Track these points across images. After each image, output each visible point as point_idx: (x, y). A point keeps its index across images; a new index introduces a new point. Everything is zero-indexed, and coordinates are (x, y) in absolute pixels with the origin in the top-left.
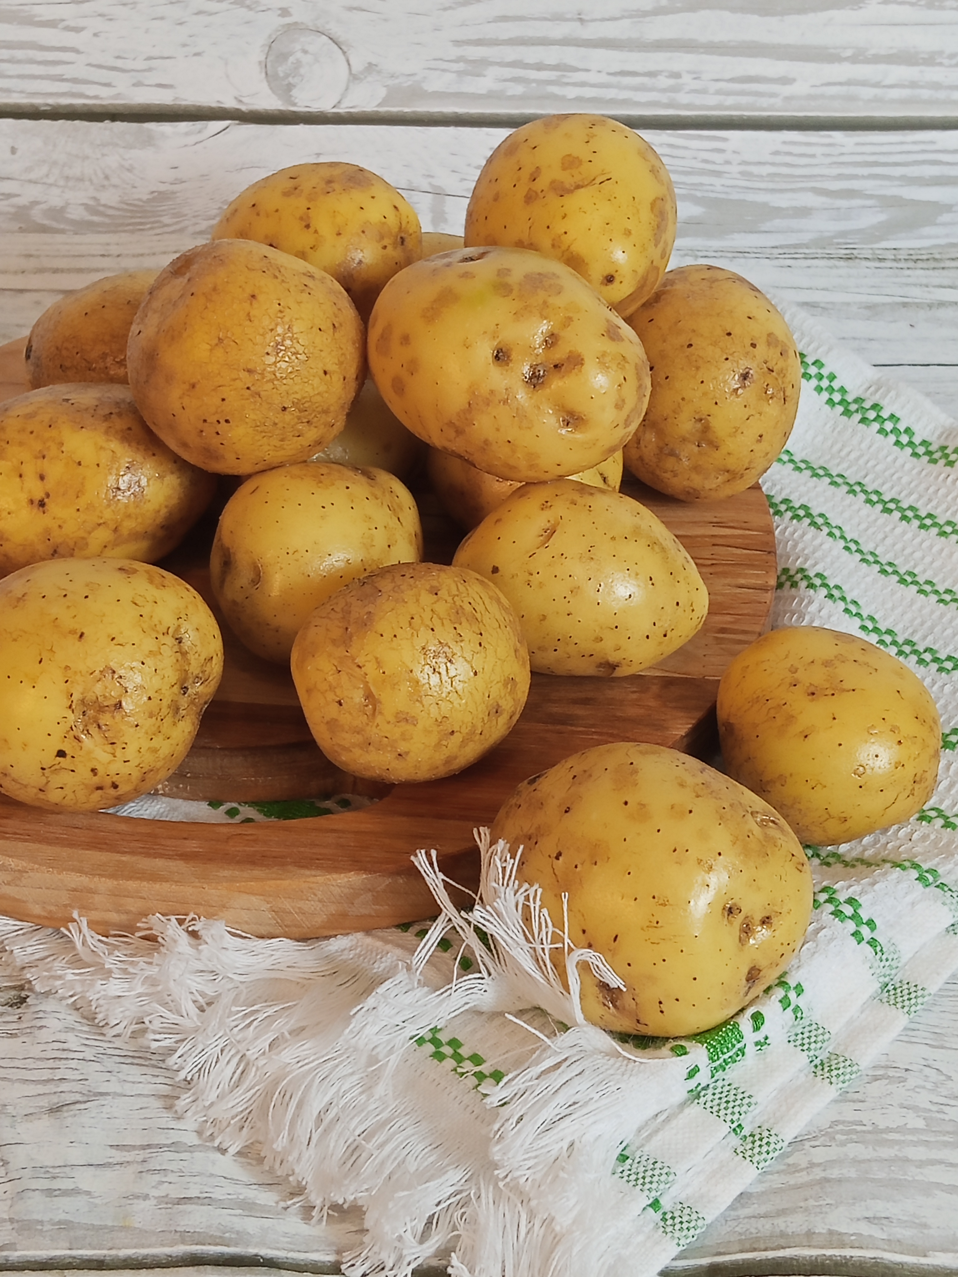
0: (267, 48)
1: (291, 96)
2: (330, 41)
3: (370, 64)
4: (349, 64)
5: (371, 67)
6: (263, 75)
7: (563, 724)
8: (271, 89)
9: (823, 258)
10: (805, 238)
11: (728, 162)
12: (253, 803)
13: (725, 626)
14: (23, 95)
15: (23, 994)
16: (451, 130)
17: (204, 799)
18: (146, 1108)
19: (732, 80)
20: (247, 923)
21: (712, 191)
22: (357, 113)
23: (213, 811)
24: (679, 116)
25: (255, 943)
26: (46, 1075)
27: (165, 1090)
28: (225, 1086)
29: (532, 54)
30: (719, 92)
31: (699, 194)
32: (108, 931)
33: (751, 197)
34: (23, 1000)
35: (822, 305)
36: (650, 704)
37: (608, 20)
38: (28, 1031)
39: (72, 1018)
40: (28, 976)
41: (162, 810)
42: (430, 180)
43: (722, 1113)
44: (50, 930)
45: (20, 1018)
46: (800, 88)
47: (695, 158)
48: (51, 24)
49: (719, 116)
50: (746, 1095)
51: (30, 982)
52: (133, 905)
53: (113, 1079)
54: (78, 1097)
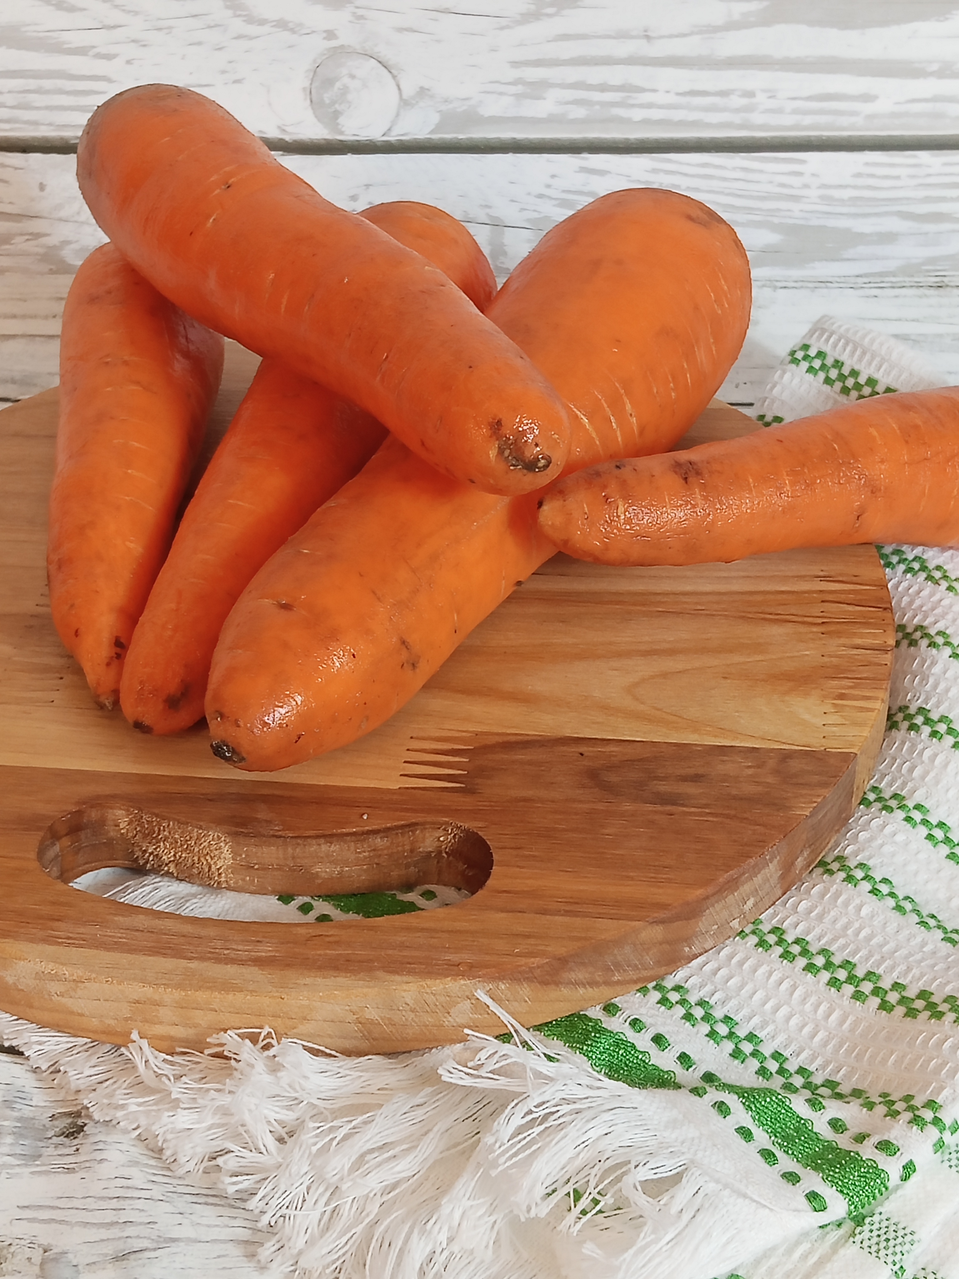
0: (312, 74)
1: (338, 124)
2: (379, 65)
3: (422, 88)
4: (399, 89)
5: (423, 92)
6: (308, 101)
7: (673, 804)
8: (316, 117)
9: (912, 286)
10: (892, 265)
11: (806, 186)
12: (329, 896)
13: (843, 691)
14: (52, 128)
15: (80, 1122)
16: (510, 156)
17: (273, 893)
18: (224, 1256)
19: (810, 98)
20: (330, 1036)
21: (790, 217)
22: (408, 141)
23: (284, 906)
24: (753, 138)
25: (341, 1063)
26: (109, 1217)
27: (245, 1234)
28: (314, 1229)
29: (596, 75)
30: (795, 112)
31: (776, 220)
32: (174, 1049)
33: (832, 223)
34: (81, 1129)
35: (913, 337)
36: (768, 781)
37: (677, 36)
38: (88, 1165)
39: (137, 1151)
40: (85, 1102)
41: (227, 907)
42: (488, 210)
43: (882, 1253)
44: (108, 1047)
45: (78, 1150)
46: (882, 106)
47: (771, 182)
48: (81, 51)
49: (796, 137)
50: (908, 1231)
51: (88, 1108)
52: (203, 1019)
53: (185, 1222)
54: (145, 1244)
